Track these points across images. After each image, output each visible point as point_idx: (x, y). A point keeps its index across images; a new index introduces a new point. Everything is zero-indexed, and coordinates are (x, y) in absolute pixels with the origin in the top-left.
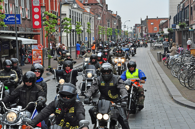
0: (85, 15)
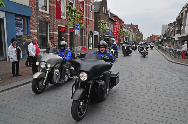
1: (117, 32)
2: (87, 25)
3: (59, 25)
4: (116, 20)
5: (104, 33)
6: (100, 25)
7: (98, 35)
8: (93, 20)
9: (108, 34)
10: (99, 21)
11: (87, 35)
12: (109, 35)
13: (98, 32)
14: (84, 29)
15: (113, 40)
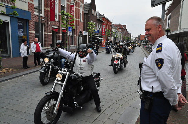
0: (119, 32)
1: (105, 32)
2: (77, 26)
3: (52, 27)
4: (104, 21)
5: (93, 33)
6: (89, 26)
7: (87, 35)
8: (83, 21)
9: (97, 33)
10: (88, 23)
11: (77, 35)
13: (87, 32)
14: (75, 30)
15: (101, 40)
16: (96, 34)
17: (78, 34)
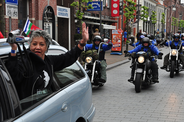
0: (158, 7)
1: (119, 8)
5: (84, 10)
7: (69, 17)
9: (97, 12)
11: (37, 18)
12: (98, 16)
13: (69, 9)
15: (110, 31)
16: (93, 15)
17: (40, 16)
